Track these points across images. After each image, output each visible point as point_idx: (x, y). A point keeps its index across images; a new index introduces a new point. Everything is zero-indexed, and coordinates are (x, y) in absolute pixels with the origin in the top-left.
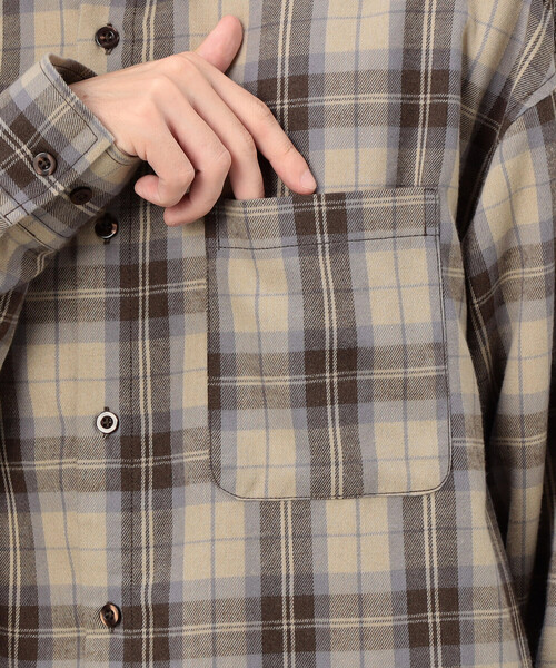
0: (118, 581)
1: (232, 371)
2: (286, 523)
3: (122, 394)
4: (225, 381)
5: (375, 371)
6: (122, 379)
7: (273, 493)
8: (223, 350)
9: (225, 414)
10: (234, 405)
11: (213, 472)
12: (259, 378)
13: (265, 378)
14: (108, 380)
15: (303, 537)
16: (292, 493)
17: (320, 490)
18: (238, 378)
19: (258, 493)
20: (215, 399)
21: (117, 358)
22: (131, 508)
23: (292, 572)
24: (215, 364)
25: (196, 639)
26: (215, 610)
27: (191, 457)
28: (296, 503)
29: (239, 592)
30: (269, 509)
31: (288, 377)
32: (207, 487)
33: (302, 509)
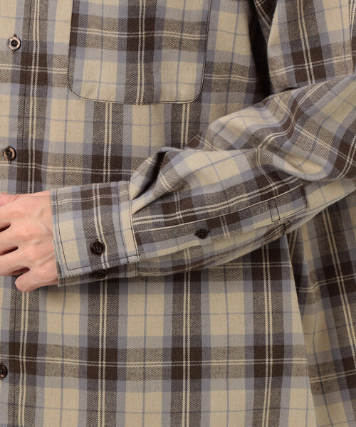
0: (15, 135)
1: (85, 25)
2: (108, 115)
3: (24, 28)
4: (80, 30)
5: (165, 32)
6: (25, 19)
7: (102, 98)
8: (81, 12)
9: (78, 49)
10: (84, 45)
11: (69, 82)
12: (100, 31)
13: (104, 32)
14: (17, 19)
15: (118, 124)
16: (113, 99)
17: (130, 99)
18: (88, 29)
19: (94, 96)
20: (74, 40)
21: (23, 7)
22: (24, 94)
23: (110, 143)
24: (76, 20)
25: (54, 174)
26: (65, 159)
27: (56, 71)
28: (115, 105)
29: (79, 151)
30: (99, 107)
31: (117, 33)
32: (65, 89)
33: (118, 109)
